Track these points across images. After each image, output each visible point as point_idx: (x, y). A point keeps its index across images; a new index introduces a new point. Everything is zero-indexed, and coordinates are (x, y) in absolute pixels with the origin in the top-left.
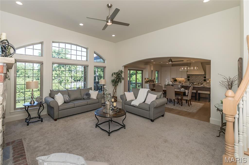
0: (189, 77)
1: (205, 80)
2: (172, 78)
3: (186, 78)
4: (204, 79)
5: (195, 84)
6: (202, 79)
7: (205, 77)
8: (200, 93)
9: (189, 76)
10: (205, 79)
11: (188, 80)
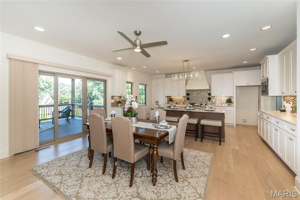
0: (188, 94)
1: (209, 99)
2: (166, 96)
3: (185, 96)
4: (208, 96)
5: (197, 104)
6: (205, 98)
7: (210, 94)
8: (203, 125)
9: (188, 92)
10: (210, 97)
11: (188, 99)
